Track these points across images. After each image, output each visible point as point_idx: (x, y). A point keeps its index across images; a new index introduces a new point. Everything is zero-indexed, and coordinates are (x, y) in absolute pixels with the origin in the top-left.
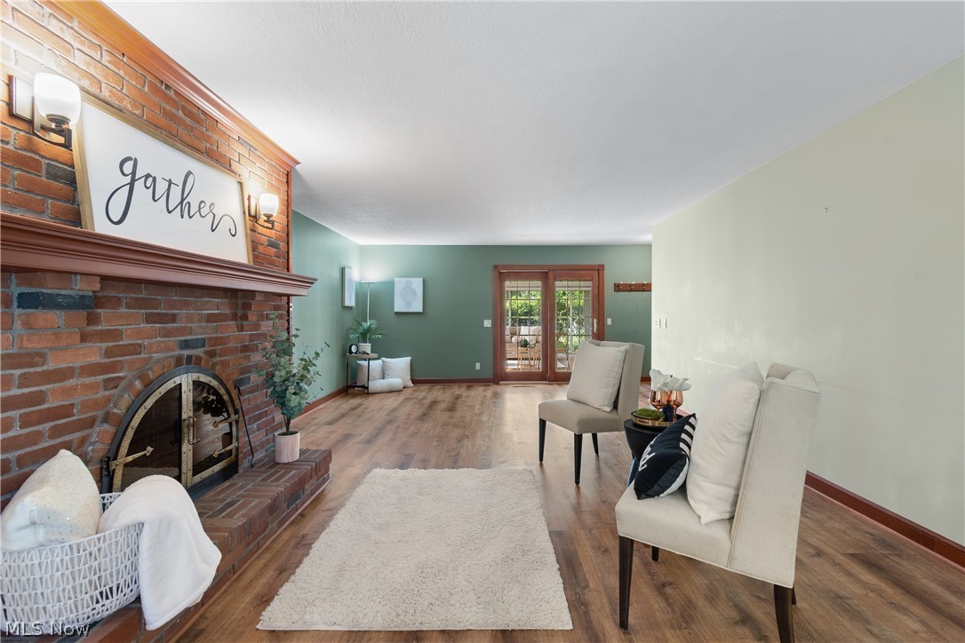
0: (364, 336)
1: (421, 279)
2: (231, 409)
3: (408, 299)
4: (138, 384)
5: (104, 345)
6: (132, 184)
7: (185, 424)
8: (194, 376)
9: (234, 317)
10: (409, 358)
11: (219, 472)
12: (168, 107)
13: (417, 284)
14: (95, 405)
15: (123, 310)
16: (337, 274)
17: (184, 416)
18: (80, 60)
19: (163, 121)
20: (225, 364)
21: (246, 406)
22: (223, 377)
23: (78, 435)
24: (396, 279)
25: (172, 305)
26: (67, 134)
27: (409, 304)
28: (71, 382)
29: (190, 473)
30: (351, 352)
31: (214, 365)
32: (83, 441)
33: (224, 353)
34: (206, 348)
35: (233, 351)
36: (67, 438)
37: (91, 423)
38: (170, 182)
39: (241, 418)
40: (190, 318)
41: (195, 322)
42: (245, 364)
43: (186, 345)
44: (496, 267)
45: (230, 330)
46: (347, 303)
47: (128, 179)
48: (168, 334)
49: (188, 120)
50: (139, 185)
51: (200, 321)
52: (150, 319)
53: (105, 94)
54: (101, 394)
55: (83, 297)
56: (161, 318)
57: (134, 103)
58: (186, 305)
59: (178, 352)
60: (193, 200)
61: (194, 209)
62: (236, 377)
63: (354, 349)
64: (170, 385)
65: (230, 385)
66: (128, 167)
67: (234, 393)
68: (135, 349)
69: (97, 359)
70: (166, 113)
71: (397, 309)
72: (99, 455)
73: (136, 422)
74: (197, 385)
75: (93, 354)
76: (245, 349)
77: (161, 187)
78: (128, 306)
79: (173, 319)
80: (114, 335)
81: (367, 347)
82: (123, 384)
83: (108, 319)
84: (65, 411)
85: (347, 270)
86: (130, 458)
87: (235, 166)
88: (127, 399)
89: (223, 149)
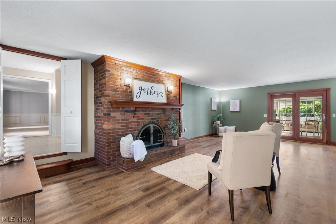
0: (218, 119)
1: (239, 100)
2: (162, 133)
3: (235, 107)
4: (143, 125)
5: (137, 118)
6: (141, 91)
7: (151, 134)
8: (153, 125)
9: (164, 113)
10: (235, 127)
11: (159, 145)
12: (148, 75)
13: (238, 102)
14: (136, 128)
15: (140, 112)
16: (209, 100)
17: (151, 132)
18: (133, 73)
19: (148, 78)
20: (161, 123)
21: (166, 132)
22: (160, 126)
23: (133, 132)
24: (231, 101)
25: (149, 111)
26: (130, 87)
27: (235, 109)
28: (132, 124)
29: (152, 143)
30: (214, 124)
31: (158, 123)
32: (134, 133)
33: (161, 121)
34: (157, 120)
35: (164, 120)
36: (132, 132)
37: (135, 130)
38: (148, 89)
39: (165, 135)
40: (153, 114)
41: (154, 114)
42: (166, 123)
43: (152, 119)
44: (269, 94)
45: (163, 116)
46: (213, 109)
47: (140, 90)
48: (148, 117)
49: (153, 76)
50: (142, 91)
51: (155, 114)
52: (145, 114)
53: (137, 77)
54: (137, 126)
55: (133, 111)
56: (147, 114)
57: (142, 77)
58: (152, 111)
59: (151, 120)
60: (153, 91)
61: (153, 93)
62: (164, 126)
63: (215, 123)
64: (148, 126)
65: (162, 128)
66: (140, 89)
67: (163, 129)
68: (142, 119)
69: (136, 120)
70: (148, 76)
71: (231, 111)
72: (136, 136)
73: (142, 131)
74: (154, 127)
75: (135, 119)
76: (166, 120)
77: (146, 90)
78: (141, 112)
79: (150, 114)
80: (139, 117)
81: (219, 122)
82: (140, 125)
83: (138, 114)
84: (131, 128)
85: (213, 99)
86: (141, 137)
87: (164, 82)
88: (141, 127)
89: (161, 79)
